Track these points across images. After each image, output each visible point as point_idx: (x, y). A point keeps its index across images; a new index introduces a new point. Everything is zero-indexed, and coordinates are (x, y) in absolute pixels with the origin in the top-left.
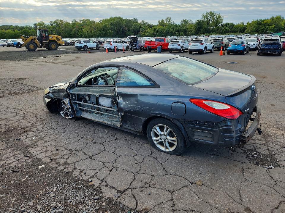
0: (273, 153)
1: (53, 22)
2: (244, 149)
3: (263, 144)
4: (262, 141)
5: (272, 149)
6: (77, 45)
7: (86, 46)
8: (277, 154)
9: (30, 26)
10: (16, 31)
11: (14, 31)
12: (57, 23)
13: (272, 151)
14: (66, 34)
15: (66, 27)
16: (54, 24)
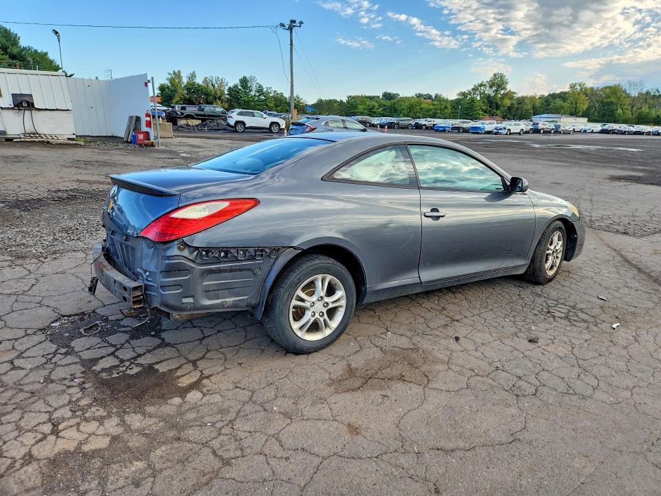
0: (63, 351)
2: (122, 329)
3: (95, 361)
4: (104, 370)
5: (70, 359)
8: (55, 353)
13: (66, 354)
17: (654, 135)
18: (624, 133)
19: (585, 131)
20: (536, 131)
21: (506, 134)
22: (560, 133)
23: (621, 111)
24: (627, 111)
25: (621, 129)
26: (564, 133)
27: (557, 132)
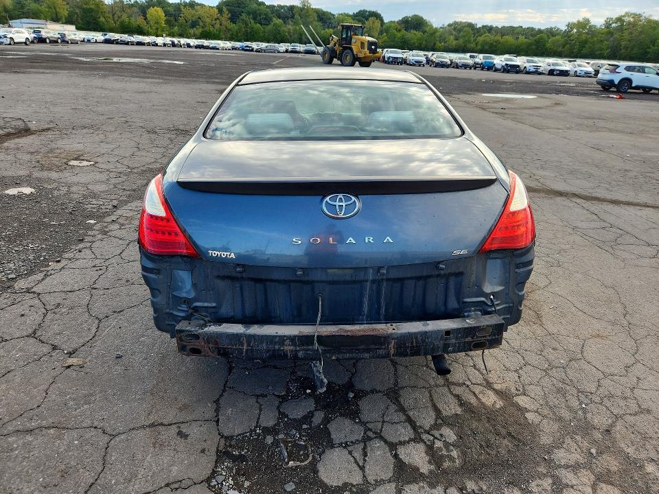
1: (614, 18)
6: (604, 75)
7: (627, 81)
9: (558, 29)
10: (522, 39)
11: (517, 38)
12: (623, 21)
14: (635, 50)
15: (641, 32)
16: (614, 25)
17: (153, 45)
18: (127, 43)
19: (89, 41)
20: (41, 40)
21: (10, 44)
22: (68, 42)
23: (104, 19)
24: (109, 20)
25: (123, 39)
26: (72, 43)
27: (64, 42)
